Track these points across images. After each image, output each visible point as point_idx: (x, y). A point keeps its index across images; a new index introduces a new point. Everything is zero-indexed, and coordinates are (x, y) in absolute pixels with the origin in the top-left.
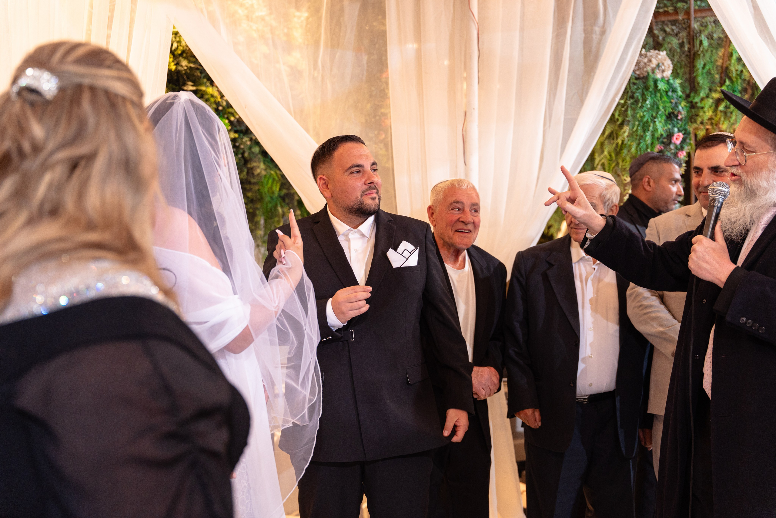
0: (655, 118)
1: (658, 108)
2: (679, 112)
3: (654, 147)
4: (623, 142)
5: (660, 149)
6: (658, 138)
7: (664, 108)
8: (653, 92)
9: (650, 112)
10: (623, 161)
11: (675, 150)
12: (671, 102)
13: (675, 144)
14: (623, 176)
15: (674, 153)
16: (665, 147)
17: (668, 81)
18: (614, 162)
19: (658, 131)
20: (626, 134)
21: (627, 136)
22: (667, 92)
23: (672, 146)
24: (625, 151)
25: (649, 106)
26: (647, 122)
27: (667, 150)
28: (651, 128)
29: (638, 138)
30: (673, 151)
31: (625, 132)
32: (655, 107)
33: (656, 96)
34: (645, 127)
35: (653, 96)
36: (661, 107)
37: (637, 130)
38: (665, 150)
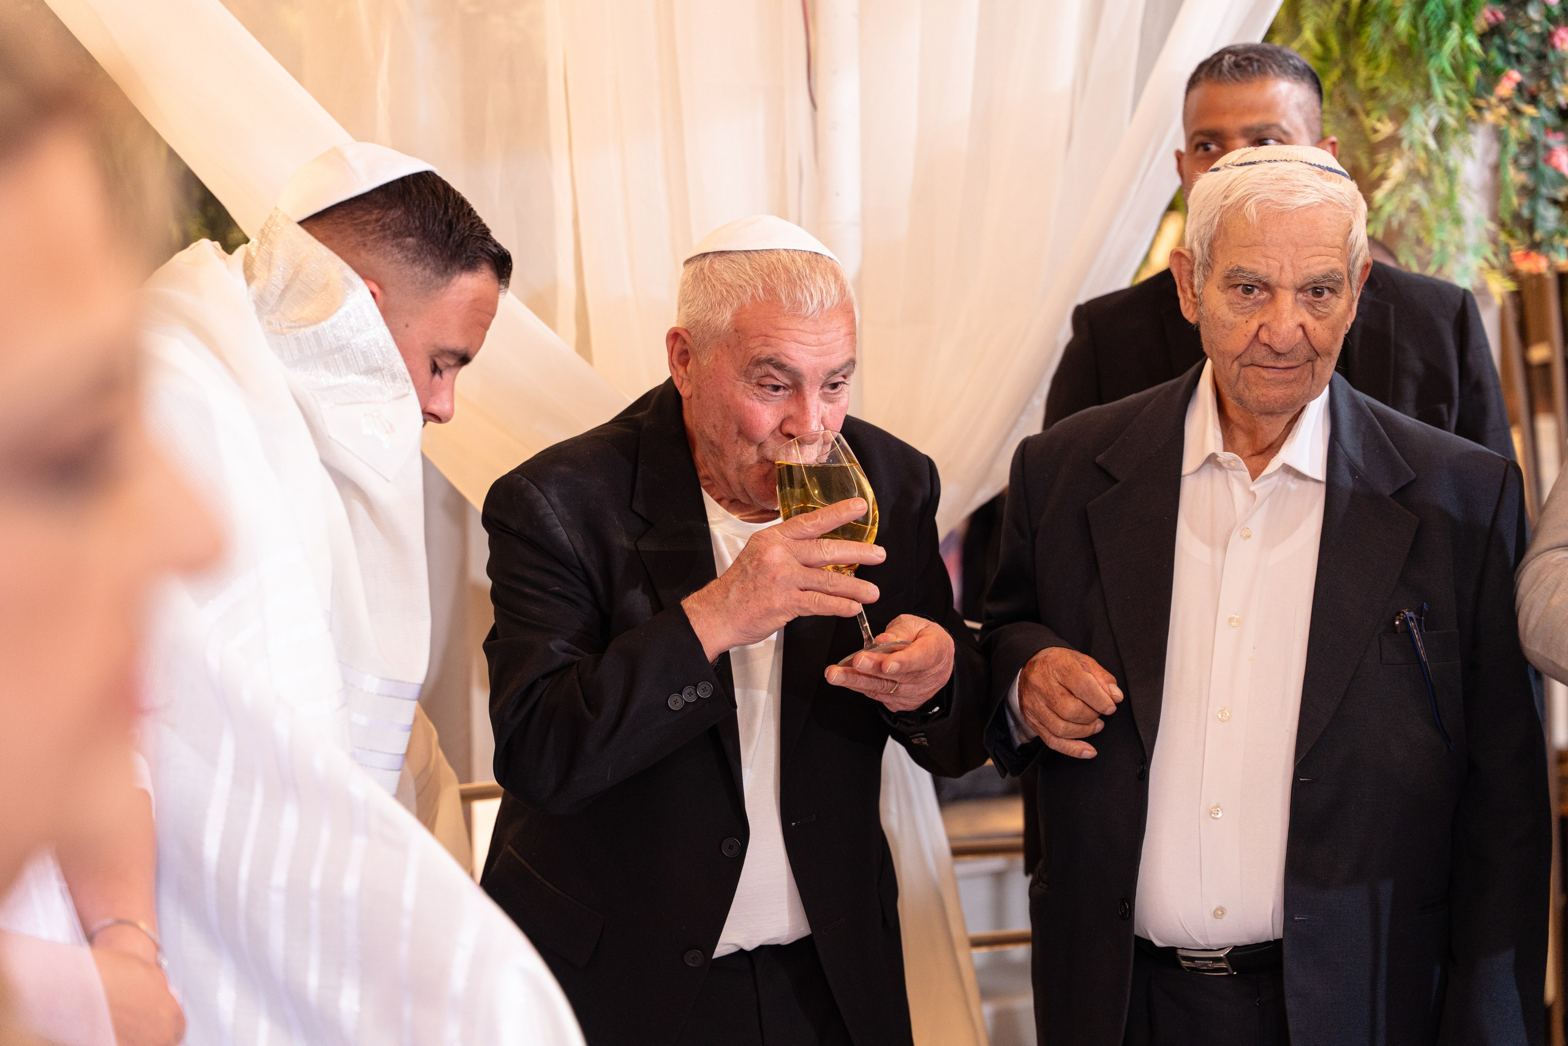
3: (1473, 14)
5: (1492, 19)
10: (1369, 60)
11: (1546, 23)
13: (1544, 3)
14: (1368, 114)
15: (1541, 34)
16: (1510, 14)
18: (1336, 64)
23: (1533, 12)
24: (1374, 30)
27: (1516, 25)
30: (1536, 28)
38: (1510, 24)
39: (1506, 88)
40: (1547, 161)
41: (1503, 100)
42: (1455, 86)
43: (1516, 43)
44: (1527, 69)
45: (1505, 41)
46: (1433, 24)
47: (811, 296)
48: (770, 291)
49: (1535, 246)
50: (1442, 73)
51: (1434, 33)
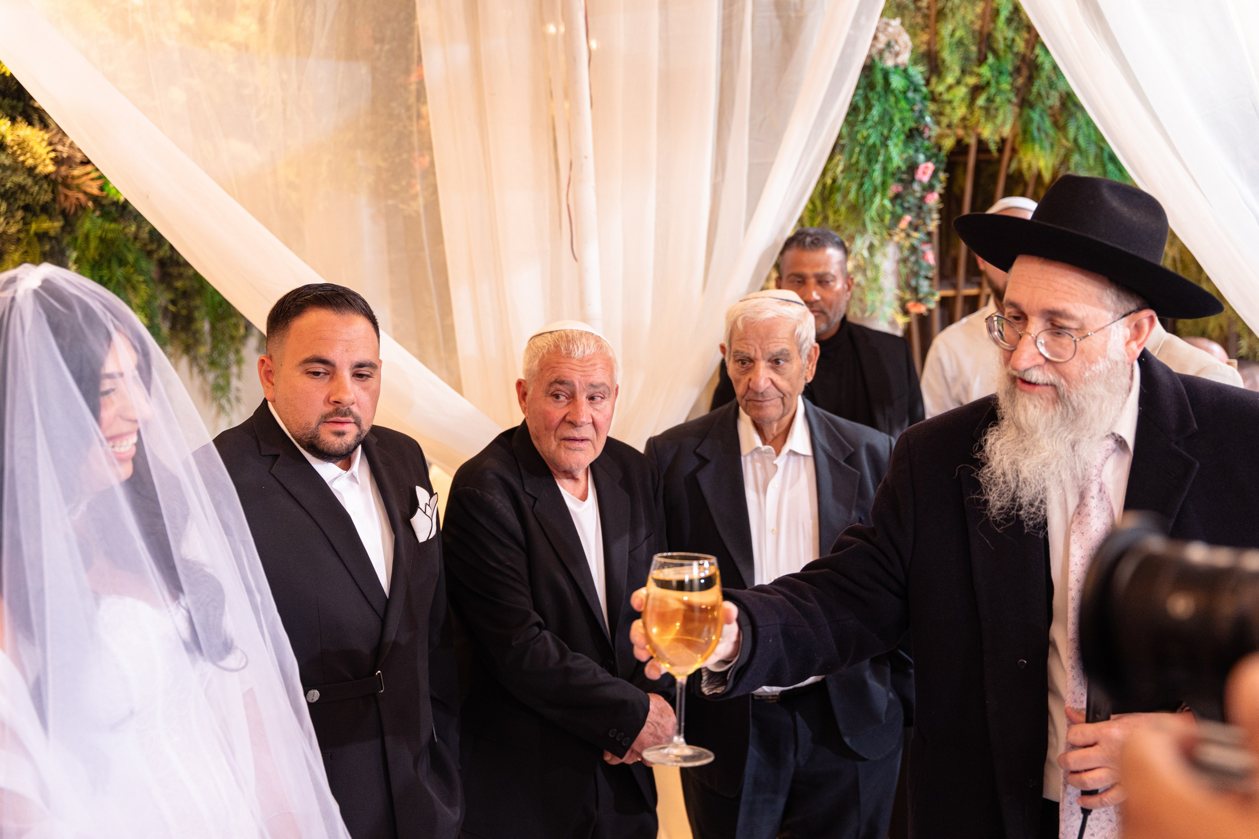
0: (887, 138)
1: (891, 121)
2: (926, 126)
3: (887, 189)
4: (834, 181)
5: (896, 191)
6: (893, 174)
7: (902, 120)
8: (882, 93)
9: (879, 128)
10: (835, 212)
11: (922, 192)
12: (912, 110)
13: (920, 182)
15: (920, 197)
16: (905, 188)
17: (905, 71)
18: (818, 214)
19: (892, 163)
20: (840, 168)
21: (842, 172)
22: (905, 93)
23: (916, 187)
24: (838, 197)
25: (876, 119)
26: (874, 145)
27: (908, 194)
28: (881, 158)
29: (859, 174)
30: (918, 194)
31: (837, 165)
32: (887, 118)
33: (887, 100)
34: (871, 155)
35: (882, 100)
36: (896, 119)
37: (857, 162)
38: (904, 193)
39: (904, 224)
40: (923, 257)
41: (903, 230)
42: (878, 224)
43: (908, 202)
44: (913, 214)
45: (903, 201)
46: (868, 194)
47: (578, 347)
48: (557, 346)
49: (919, 301)
50: (872, 220)
51: (867, 199)
